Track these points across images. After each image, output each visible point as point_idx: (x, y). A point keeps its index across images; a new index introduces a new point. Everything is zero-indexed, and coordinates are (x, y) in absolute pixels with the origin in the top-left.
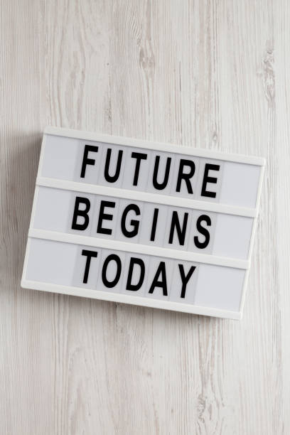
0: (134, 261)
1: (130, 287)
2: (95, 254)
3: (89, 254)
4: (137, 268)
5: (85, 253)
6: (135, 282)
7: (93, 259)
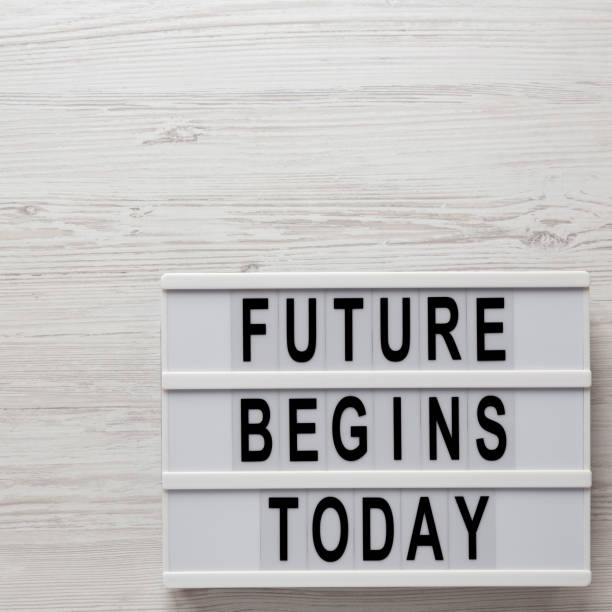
0: (369, 504)
1: (370, 555)
2: (293, 503)
3: (283, 504)
4: (377, 515)
5: (274, 503)
6: (377, 543)
7: (291, 512)
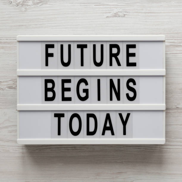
0: (89, 116)
1: (89, 133)
2: (63, 115)
3: (59, 116)
4: (92, 120)
5: (56, 115)
6: (92, 129)
7: (62, 119)
